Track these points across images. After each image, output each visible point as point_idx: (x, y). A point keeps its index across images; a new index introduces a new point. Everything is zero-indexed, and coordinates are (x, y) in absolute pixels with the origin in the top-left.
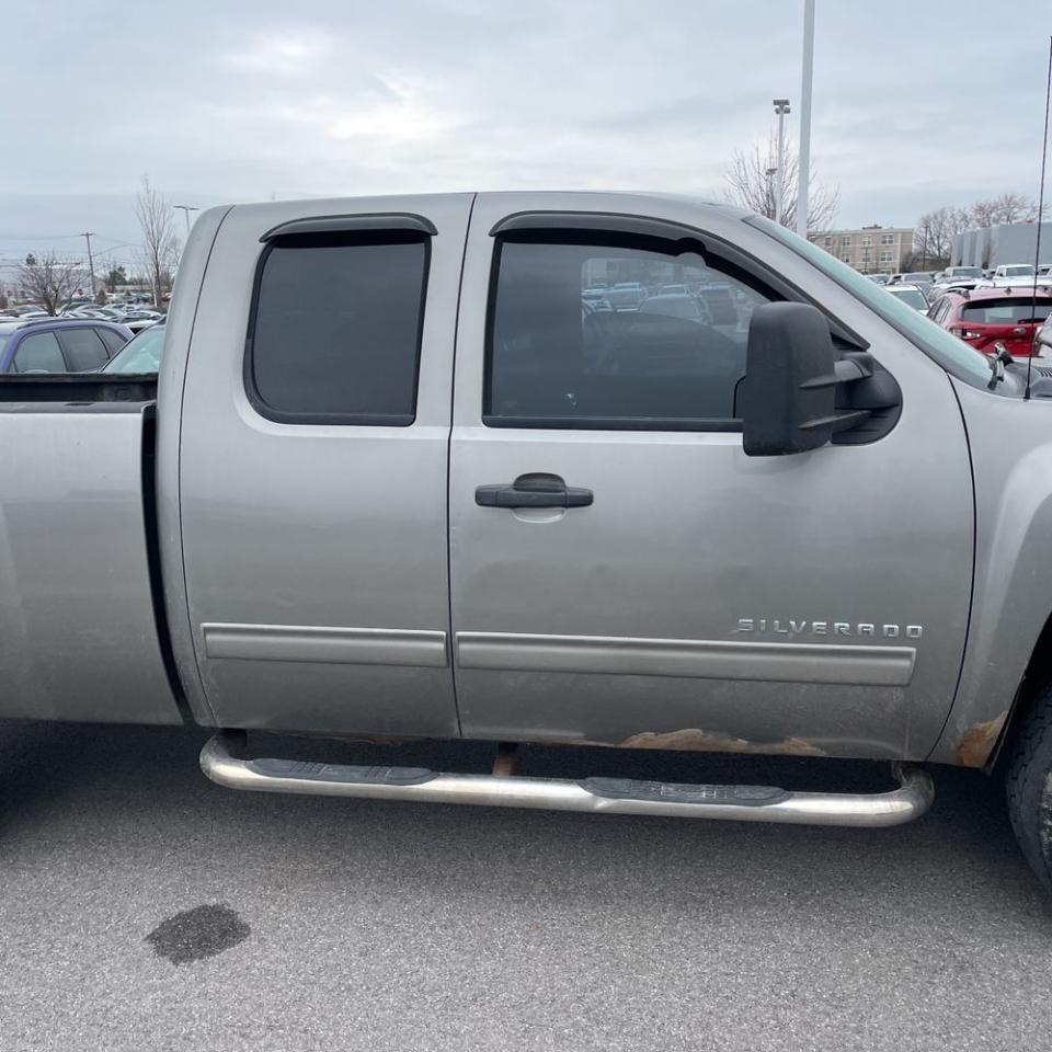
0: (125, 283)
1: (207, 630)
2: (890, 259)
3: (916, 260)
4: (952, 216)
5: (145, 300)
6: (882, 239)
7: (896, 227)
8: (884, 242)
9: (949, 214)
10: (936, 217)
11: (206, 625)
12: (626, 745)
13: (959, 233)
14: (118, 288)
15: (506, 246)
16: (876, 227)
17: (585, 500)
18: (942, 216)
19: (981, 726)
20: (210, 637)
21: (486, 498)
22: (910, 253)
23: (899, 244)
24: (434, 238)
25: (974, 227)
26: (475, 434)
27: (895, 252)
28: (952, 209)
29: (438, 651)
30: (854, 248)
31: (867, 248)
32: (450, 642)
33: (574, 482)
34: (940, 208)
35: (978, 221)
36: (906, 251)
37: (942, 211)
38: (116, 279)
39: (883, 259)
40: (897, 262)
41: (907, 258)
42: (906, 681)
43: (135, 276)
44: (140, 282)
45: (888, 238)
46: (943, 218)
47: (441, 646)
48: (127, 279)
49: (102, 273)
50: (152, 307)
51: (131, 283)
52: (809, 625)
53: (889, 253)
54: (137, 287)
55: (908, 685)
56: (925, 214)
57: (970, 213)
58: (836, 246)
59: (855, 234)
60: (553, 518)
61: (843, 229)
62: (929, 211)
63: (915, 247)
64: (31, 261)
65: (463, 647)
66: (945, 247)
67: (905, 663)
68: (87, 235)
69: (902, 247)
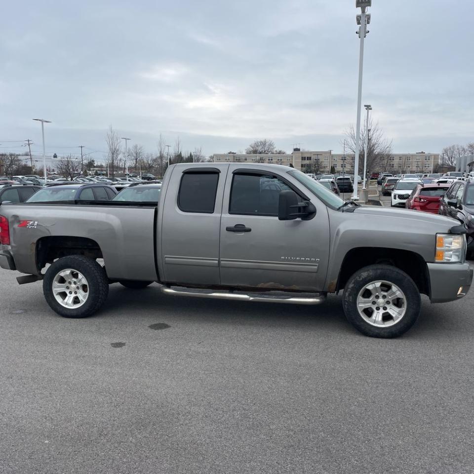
0: (94, 167)
1: (166, 257)
2: (428, 167)
3: (440, 167)
4: (458, 149)
5: (103, 175)
6: (424, 158)
7: (432, 153)
8: (426, 159)
9: (456, 148)
10: (450, 149)
11: (166, 256)
12: (257, 287)
13: (461, 156)
14: (92, 169)
15: (236, 176)
16: (422, 153)
17: (249, 230)
18: (453, 148)
19: (333, 282)
20: (166, 259)
21: (229, 229)
22: (438, 164)
23: (433, 160)
24: (220, 174)
25: (468, 154)
26: (227, 216)
27: (431, 164)
28: (458, 146)
29: (216, 263)
30: (412, 161)
31: (418, 162)
32: (219, 261)
33: (247, 226)
34: (453, 145)
35: (470, 151)
36: (436, 163)
37: (453, 146)
38: (91, 164)
39: (426, 167)
40: (431, 168)
41: (437, 167)
42: (316, 271)
43: (99, 164)
44: (101, 166)
45: (428, 157)
46: (454, 150)
47: (217, 262)
48: (95, 165)
49: (85, 162)
50: (106, 177)
51: (97, 167)
52: (296, 259)
53: (428, 164)
54: (99, 169)
55: (316, 272)
56: (445, 147)
57: (466, 148)
58: (404, 160)
59: (413, 155)
60: (243, 234)
61: (407, 153)
62: (447, 146)
63: (440, 162)
64: (55, 156)
65: (222, 262)
66: (455, 162)
67: (316, 267)
68: (81, 147)
69: (434, 162)
